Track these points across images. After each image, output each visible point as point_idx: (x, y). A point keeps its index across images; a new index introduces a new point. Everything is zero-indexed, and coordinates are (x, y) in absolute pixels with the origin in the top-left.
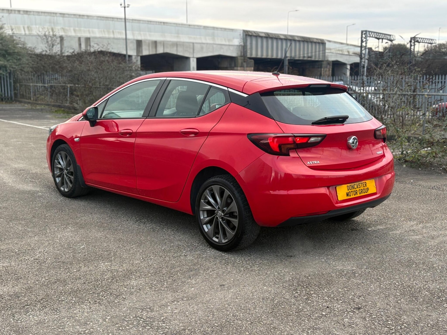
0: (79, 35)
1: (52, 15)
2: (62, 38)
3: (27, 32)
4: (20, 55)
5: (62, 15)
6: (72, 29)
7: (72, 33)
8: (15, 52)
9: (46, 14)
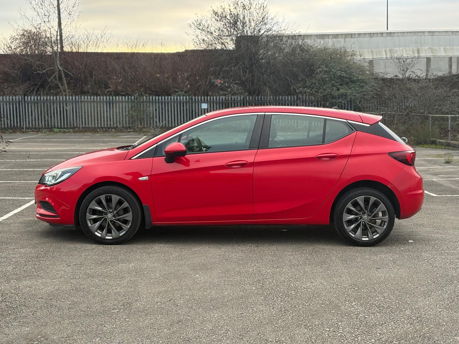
0: (450, 54)
1: (419, 34)
2: (428, 60)
3: (389, 56)
4: (363, 82)
5: (431, 34)
6: (442, 48)
7: (442, 53)
8: (358, 80)
9: (412, 34)
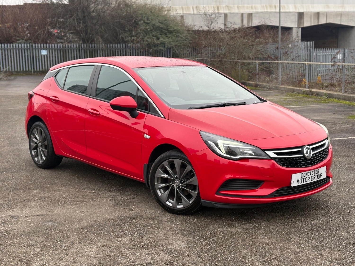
0: (242, 11)
2: (226, 15)
3: (195, 12)
4: (178, 32)
6: (236, 6)
7: (236, 10)
8: (174, 30)
